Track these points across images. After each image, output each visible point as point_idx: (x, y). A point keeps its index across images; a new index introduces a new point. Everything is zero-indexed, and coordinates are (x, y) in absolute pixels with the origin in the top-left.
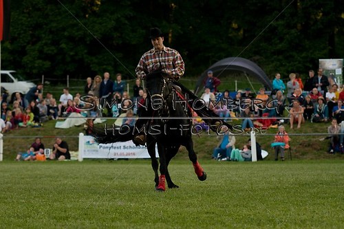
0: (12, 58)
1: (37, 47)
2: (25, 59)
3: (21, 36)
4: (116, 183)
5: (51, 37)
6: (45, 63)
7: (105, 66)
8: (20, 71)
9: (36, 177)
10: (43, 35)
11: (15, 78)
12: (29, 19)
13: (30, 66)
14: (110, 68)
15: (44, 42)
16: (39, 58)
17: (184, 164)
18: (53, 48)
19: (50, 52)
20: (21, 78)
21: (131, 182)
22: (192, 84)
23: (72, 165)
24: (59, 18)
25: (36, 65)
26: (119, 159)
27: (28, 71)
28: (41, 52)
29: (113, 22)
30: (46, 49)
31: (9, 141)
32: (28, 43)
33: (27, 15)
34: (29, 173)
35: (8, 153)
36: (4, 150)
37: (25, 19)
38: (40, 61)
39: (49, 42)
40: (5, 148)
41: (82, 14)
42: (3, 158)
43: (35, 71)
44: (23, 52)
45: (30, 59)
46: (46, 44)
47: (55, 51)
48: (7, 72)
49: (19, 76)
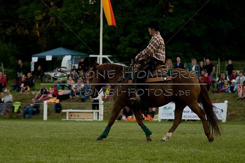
0: (109, 46)
1: (128, 38)
2: (119, 47)
3: (116, 30)
4: (188, 136)
5: (137, 31)
6: (133, 49)
7: (177, 53)
8: (115, 56)
9: (130, 132)
10: (132, 30)
11: (112, 60)
12: (122, 18)
13: (122, 52)
14: (181, 54)
15: (133, 34)
16: (129, 46)
17: (236, 124)
18: (139, 39)
19: (137, 42)
20: (116, 61)
21: (199, 136)
22: (242, 66)
23: (154, 124)
24: (144, 17)
25: (127, 51)
26: (188, 120)
27: (121, 55)
28: (130, 42)
29: (183, 20)
30: (134, 40)
31: (108, 106)
32: (121, 35)
33: (120, 15)
34: (124, 128)
35: (107, 115)
36: (104, 113)
37: (119, 18)
38: (130, 48)
39: (137, 34)
40: (105, 111)
41: (161, 15)
42: (104, 119)
43: (126, 56)
44: (117, 42)
45: (123, 47)
46: (134, 36)
47: (141, 42)
48: (106, 56)
49: (115, 59)
